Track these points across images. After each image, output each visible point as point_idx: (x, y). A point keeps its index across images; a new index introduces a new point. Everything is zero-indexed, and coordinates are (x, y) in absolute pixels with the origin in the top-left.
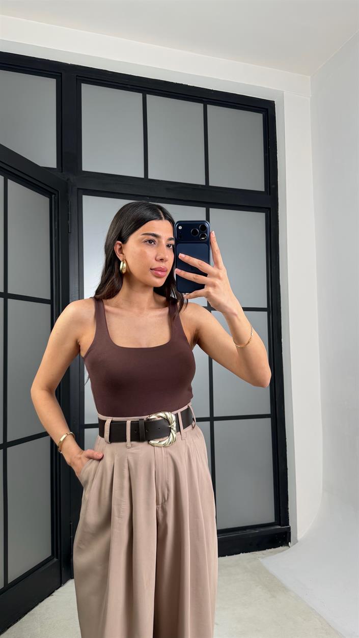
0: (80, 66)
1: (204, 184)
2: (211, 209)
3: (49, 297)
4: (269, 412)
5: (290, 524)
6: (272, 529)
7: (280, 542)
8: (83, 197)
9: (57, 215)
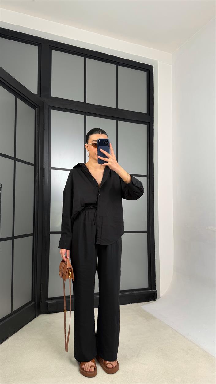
0: (52, 41)
1: (115, 108)
2: (118, 121)
3: (33, 163)
4: (147, 230)
5: (157, 289)
6: (147, 292)
7: (151, 298)
8: (52, 110)
9: (38, 119)
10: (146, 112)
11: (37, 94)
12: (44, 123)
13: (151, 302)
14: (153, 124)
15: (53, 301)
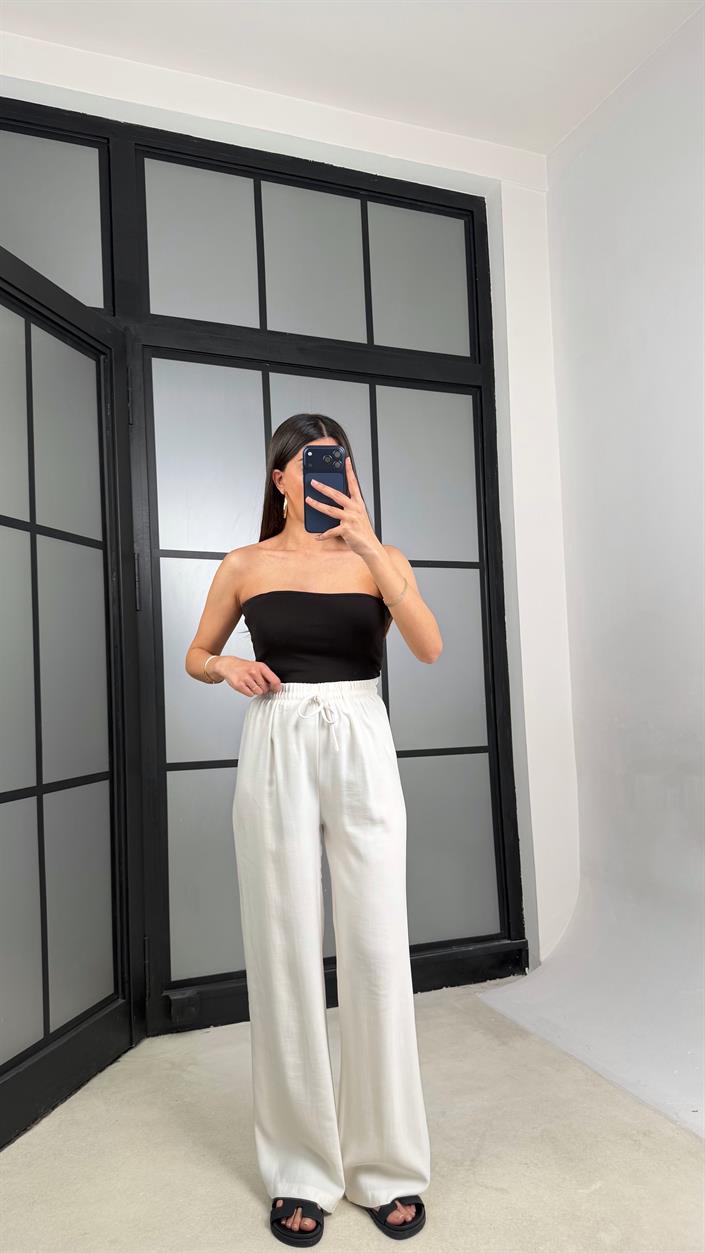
0: (142, 127)
1: (366, 342)
2: (377, 387)
3: (100, 538)
4: (486, 744)
5: (526, 936)
6: (497, 946)
7: (509, 968)
8: (154, 360)
9: (109, 391)
10: (466, 353)
11: (102, 306)
12: (129, 406)
13: (512, 977)
14: (494, 392)
15: (189, 993)
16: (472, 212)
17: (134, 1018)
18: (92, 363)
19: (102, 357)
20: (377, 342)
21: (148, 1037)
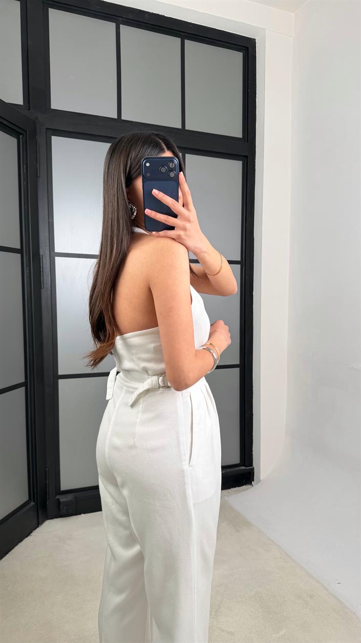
1: (180, 127)
2: (186, 155)
3: (19, 247)
4: (238, 362)
5: (254, 465)
6: (237, 470)
7: (244, 481)
8: (53, 137)
9: (25, 157)
10: (241, 136)
11: (22, 104)
12: (38, 165)
13: (244, 487)
14: (255, 159)
15: (70, 497)
16: (248, 48)
17: (40, 512)
18: (15, 140)
19: (21, 136)
20: (186, 129)
21: (48, 519)
